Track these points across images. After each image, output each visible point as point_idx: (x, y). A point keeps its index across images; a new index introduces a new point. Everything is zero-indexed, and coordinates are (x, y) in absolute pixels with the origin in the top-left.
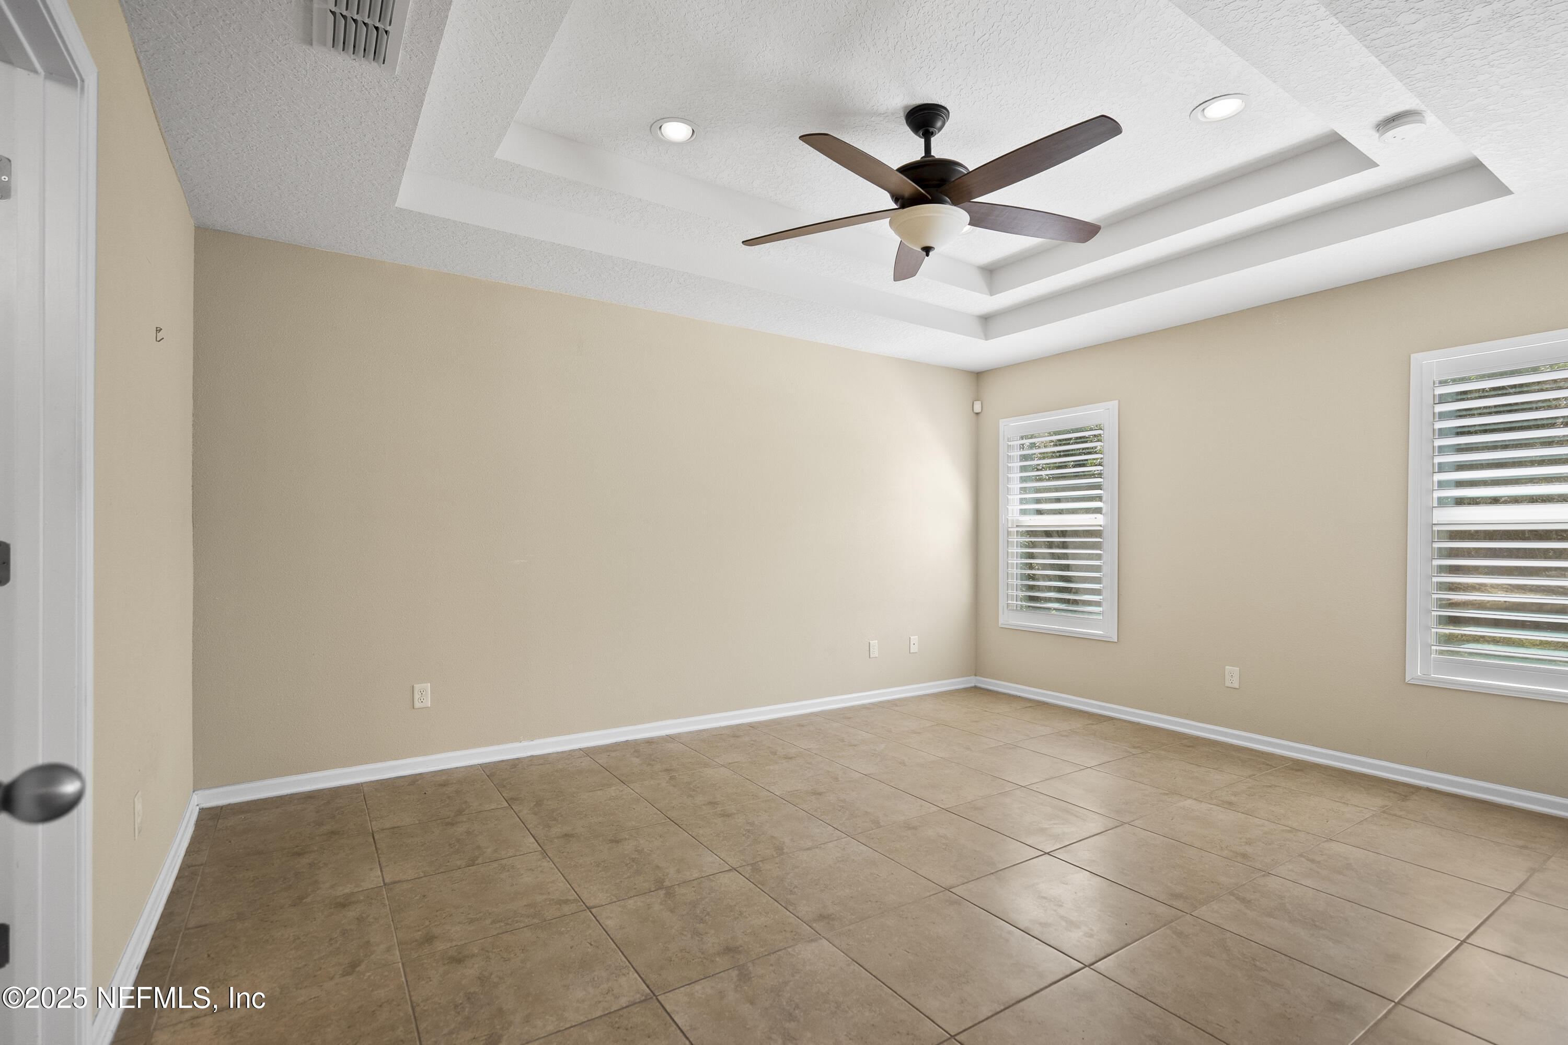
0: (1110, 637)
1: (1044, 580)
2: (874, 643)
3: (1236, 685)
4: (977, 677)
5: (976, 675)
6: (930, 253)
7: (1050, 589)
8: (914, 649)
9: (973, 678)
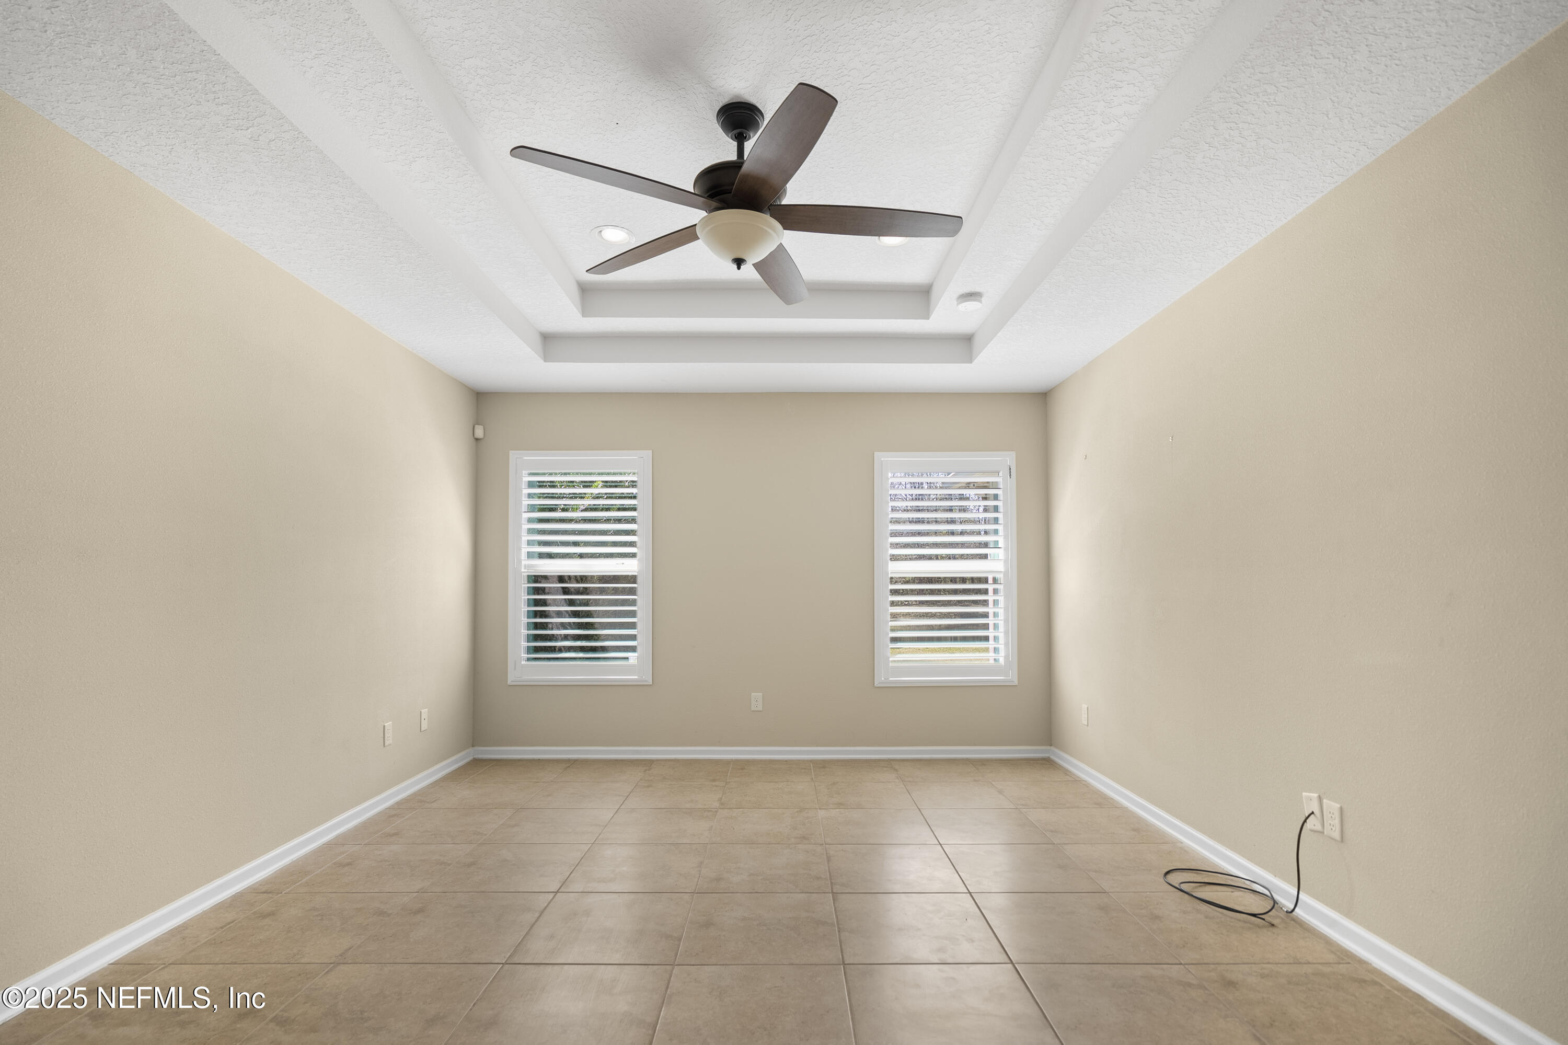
0: (646, 681)
1: (558, 629)
2: (388, 724)
3: (760, 708)
4: (475, 748)
5: (473, 746)
6: (742, 267)
7: (566, 638)
8: (425, 726)
9: (471, 750)
